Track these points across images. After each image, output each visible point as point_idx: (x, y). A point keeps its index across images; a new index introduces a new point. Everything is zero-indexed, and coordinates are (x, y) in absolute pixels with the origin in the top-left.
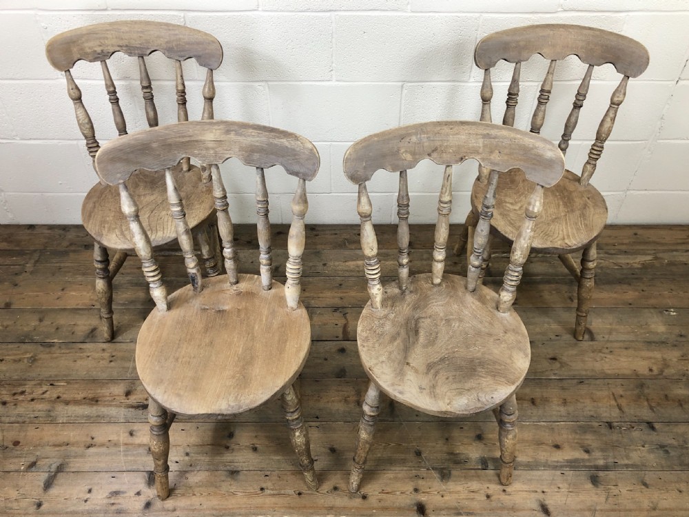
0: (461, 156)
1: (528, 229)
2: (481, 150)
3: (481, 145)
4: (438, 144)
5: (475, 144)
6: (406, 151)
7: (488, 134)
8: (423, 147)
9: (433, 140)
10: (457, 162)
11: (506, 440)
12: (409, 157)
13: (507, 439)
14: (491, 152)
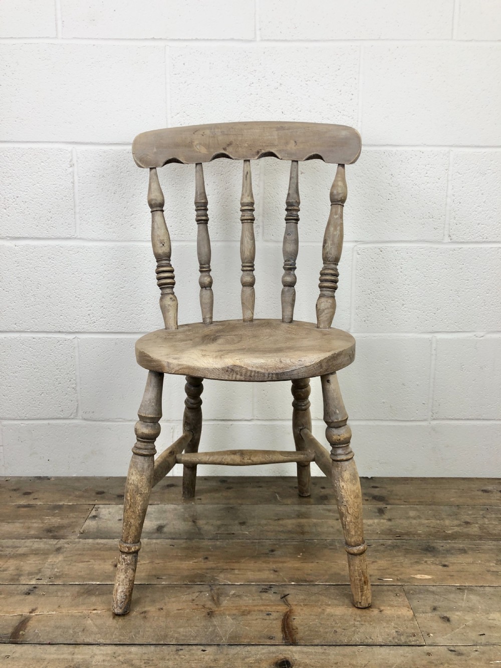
0: (256, 150)
1: (336, 214)
2: (276, 143)
3: (276, 137)
4: (232, 138)
5: (270, 137)
6: (200, 144)
7: (282, 127)
8: (218, 140)
9: (227, 135)
10: (253, 156)
11: (342, 484)
12: (204, 151)
13: (343, 480)
14: (287, 143)
